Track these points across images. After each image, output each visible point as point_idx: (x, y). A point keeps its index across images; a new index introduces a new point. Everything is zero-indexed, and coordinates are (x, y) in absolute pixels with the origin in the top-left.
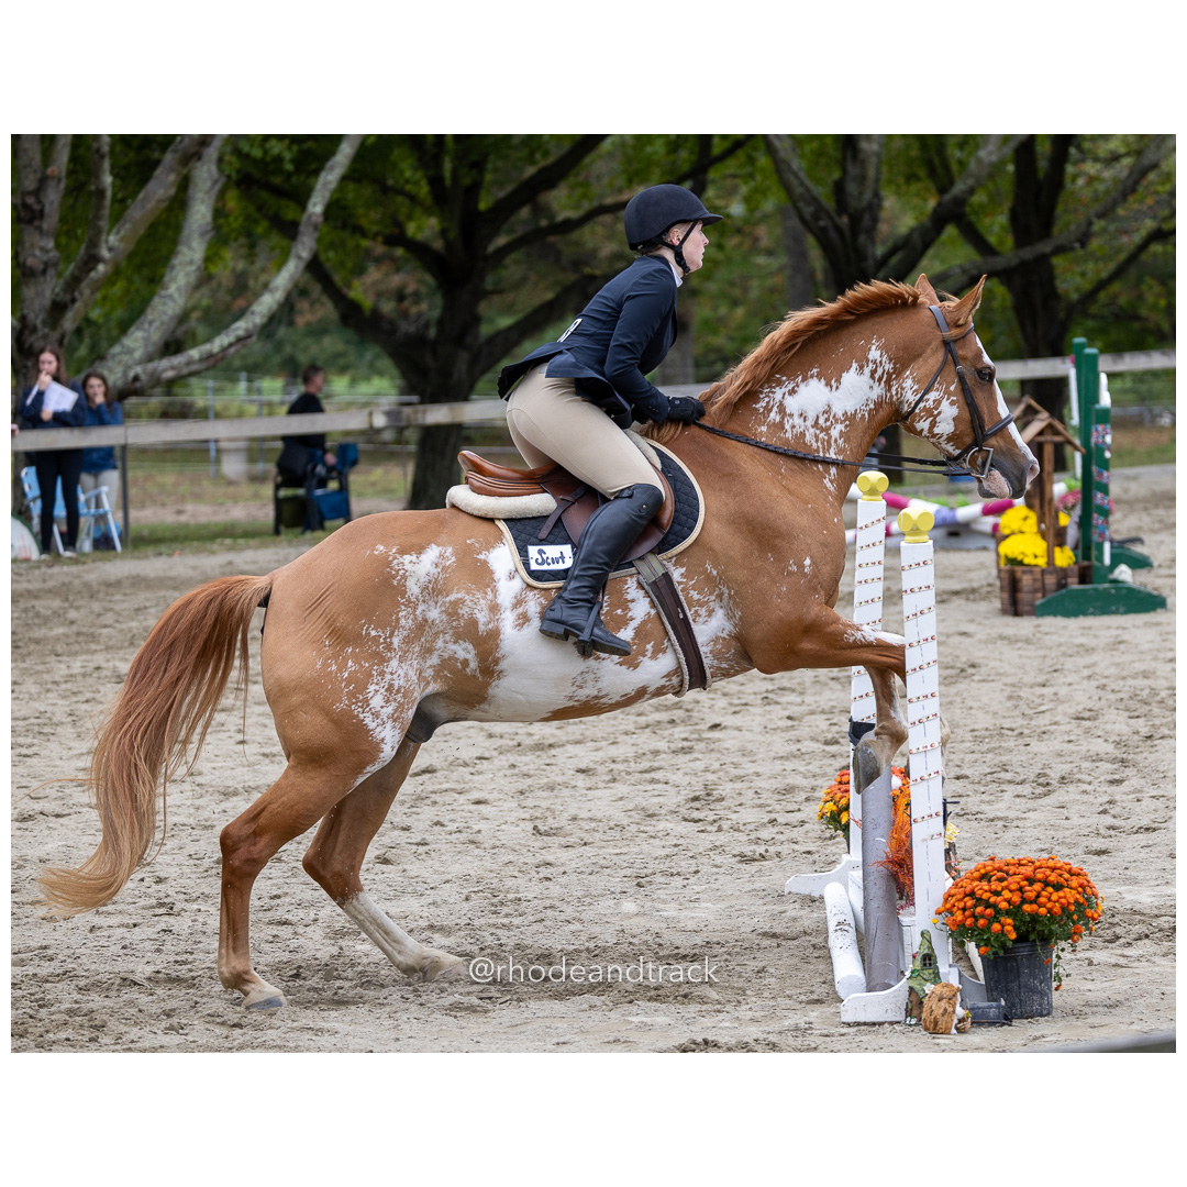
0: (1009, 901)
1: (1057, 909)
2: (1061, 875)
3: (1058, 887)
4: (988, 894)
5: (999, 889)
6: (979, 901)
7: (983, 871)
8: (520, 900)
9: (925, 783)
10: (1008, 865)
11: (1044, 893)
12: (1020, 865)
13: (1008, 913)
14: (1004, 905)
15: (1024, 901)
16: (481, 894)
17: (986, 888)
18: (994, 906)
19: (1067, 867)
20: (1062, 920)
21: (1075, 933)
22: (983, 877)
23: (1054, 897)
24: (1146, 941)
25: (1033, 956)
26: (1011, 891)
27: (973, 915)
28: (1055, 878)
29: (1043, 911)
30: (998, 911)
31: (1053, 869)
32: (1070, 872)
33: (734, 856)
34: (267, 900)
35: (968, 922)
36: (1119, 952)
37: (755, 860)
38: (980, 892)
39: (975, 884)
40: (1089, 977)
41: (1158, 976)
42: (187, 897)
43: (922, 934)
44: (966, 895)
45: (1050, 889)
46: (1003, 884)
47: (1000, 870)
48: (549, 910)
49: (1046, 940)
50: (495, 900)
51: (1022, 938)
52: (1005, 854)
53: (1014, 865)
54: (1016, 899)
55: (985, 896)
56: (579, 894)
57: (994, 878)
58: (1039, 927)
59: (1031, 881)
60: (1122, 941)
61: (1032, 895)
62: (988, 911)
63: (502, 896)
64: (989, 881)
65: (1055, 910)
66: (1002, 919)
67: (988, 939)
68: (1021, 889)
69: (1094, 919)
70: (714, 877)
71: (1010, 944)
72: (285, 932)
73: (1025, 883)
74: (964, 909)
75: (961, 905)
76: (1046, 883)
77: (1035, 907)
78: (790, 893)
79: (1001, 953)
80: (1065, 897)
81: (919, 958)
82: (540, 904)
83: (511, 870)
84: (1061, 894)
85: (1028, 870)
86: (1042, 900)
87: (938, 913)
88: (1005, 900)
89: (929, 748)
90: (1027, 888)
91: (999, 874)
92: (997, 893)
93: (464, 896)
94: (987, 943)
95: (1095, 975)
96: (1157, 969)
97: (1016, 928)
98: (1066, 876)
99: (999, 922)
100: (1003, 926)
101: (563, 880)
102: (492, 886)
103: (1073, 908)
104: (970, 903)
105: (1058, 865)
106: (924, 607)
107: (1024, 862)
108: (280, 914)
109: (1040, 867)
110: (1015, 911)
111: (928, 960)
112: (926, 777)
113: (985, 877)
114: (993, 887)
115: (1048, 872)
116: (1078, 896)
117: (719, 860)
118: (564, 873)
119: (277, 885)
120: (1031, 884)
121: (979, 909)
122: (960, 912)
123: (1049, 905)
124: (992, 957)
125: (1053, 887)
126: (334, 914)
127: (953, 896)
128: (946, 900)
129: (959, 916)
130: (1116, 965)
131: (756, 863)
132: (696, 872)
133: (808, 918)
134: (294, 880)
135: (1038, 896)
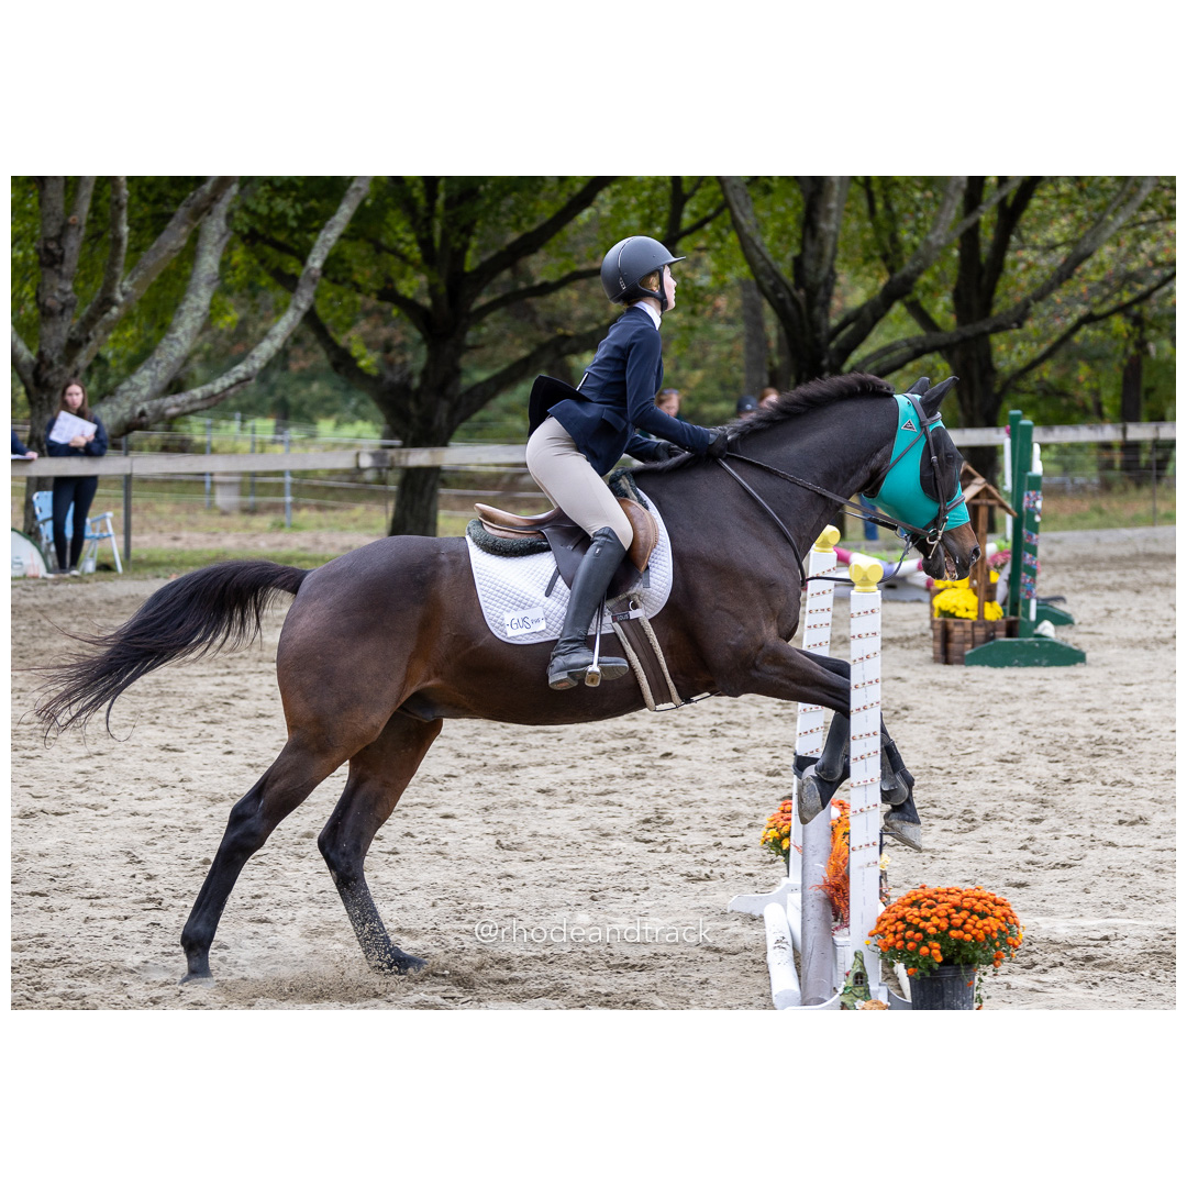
0: (937, 927)
1: (981, 935)
2: (985, 905)
3: (983, 916)
4: (918, 920)
5: (929, 915)
6: (910, 926)
7: (914, 898)
8: (482, 908)
9: (864, 814)
10: (937, 893)
11: (970, 921)
12: (949, 893)
13: (936, 938)
14: (932, 930)
15: (951, 927)
16: (446, 901)
17: (916, 913)
18: (923, 931)
19: (992, 897)
20: (985, 946)
21: (997, 959)
23: (979, 925)
24: (1061, 968)
25: (956, 977)
26: (939, 917)
27: (903, 939)
28: (979, 908)
29: (968, 937)
30: (926, 936)
31: (979, 899)
32: (994, 902)
33: (682, 875)
34: (249, 899)
35: (899, 944)
36: (1035, 977)
37: (700, 880)
38: (911, 917)
39: (907, 909)
40: (1007, 1000)
41: (1070, 1002)
42: (175, 894)
43: (856, 954)
44: (898, 920)
45: (976, 917)
46: (933, 911)
47: (929, 897)
48: (509, 919)
49: (970, 964)
50: (459, 908)
51: (947, 962)
52: (933, 884)
53: (943, 893)
54: (944, 925)
55: (916, 921)
56: (538, 905)
57: (924, 904)
58: (963, 952)
59: (958, 909)
60: (1038, 968)
61: (959, 922)
62: (918, 935)
63: (466, 904)
64: (919, 907)
65: (979, 936)
66: (930, 943)
67: (917, 961)
68: (949, 916)
69: (1014, 946)
70: (663, 894)
71: (936, 967)
72: (264, 929)
73: (953, 910)
74: (895, 933)
75: (893, 928)
76: (972, 912)
77: (961, 933)
78: (732, 911)
79: (928, 974)
80: (989, 925)
81: (851, 976)
82: (501, 913)
83: (474, 880)
84: (985, 922)
85: (956, 899)
86: (968, 926)
87: (872, 935)
88: (934, 926)
89: (869, 782)
90: (955, 915)
91: (929, 901)
92: (926, 919)
93: (430, 903)
94: (915, 964)
95: (1013, 998)
96: (1070, 995)
97: (943, 952)
98: (991, 905)
99: (927, 946)
100: (930, 949)
101: (523, 891)
102: (457, 895)
103: (995, 935)
104: (901, 926)
105: (984, 895)
106: (869, 651)
107: (952, 891)
108: (261, 913)
109: (967, 897)
110: (942, 936)
111: (860, 978)
112: (865, 809)
113: (915, 904)
114: (923, 913)
115: (974, 901)
116: (1001, 925)
117: (667, 878)
118: (524, 885)
119: (258, 886)
120: (958, 912)
121: (909, 933)
122: (891, 935)
123: (974, 932)
124: (919, 978)
125: (979, 915)
126: (310, 914)
127: (885, 920)
128: (879, 923)
129: (890, 939)
130: (1032, 990)
131: (702, 882)
132: (646, 889)
133: (748, 935)
134: (274, 882)
135: (965, 923)
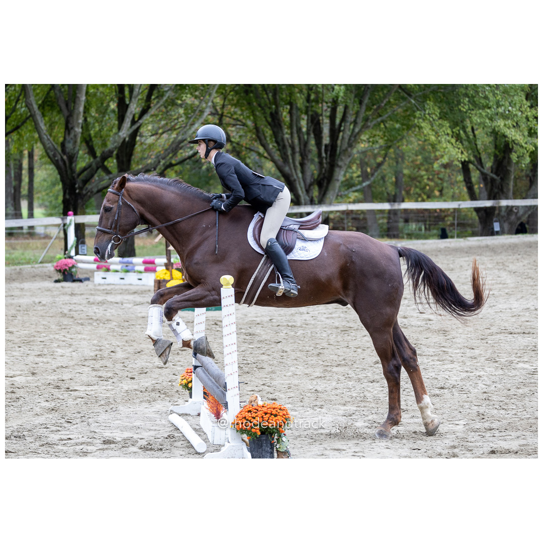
3: (276, 416)
6: (248, 420)
9: (232, 376)
10: (259, 407)
11: (271, 418)
12: (263, 407)
17: (250, 415)
19: (279, 407)
22: (250, 411)
23: (274, 419)
25: (267, 439)
26: (259, 417)
28: (274, 412)
31: (274, 408)
38: (248, 417)
39: (246, 414)
44: (243, 418)
45: (273, 416)
46: (256, 414)
49: (272, 434)
51: (263, 434)
53: (261, 407)
55: (250, 419)
57: (253, 412)
58: (269, 430)
59: (266, 414)
61: (266, 419)
67: (251, 434)
68: (262, 417)
71: (259, 436)
74: (242, 423)
75: (241, 421)
76: (271, 414)
79: (255, 439)
84: (276, 418)
85: (265, 409)
86: (270, 420)
89: (234, 362)
90: (265, 416)
91: (255, 410)
92: (254, 418)
97: (260, 431)
98: (279, 411)
100: (256, 430)
104: (244, 421)
105: (276, 407)
109: (269, 408)
112: (232, 373)
114: (253, 415)
127: (239, 417)
